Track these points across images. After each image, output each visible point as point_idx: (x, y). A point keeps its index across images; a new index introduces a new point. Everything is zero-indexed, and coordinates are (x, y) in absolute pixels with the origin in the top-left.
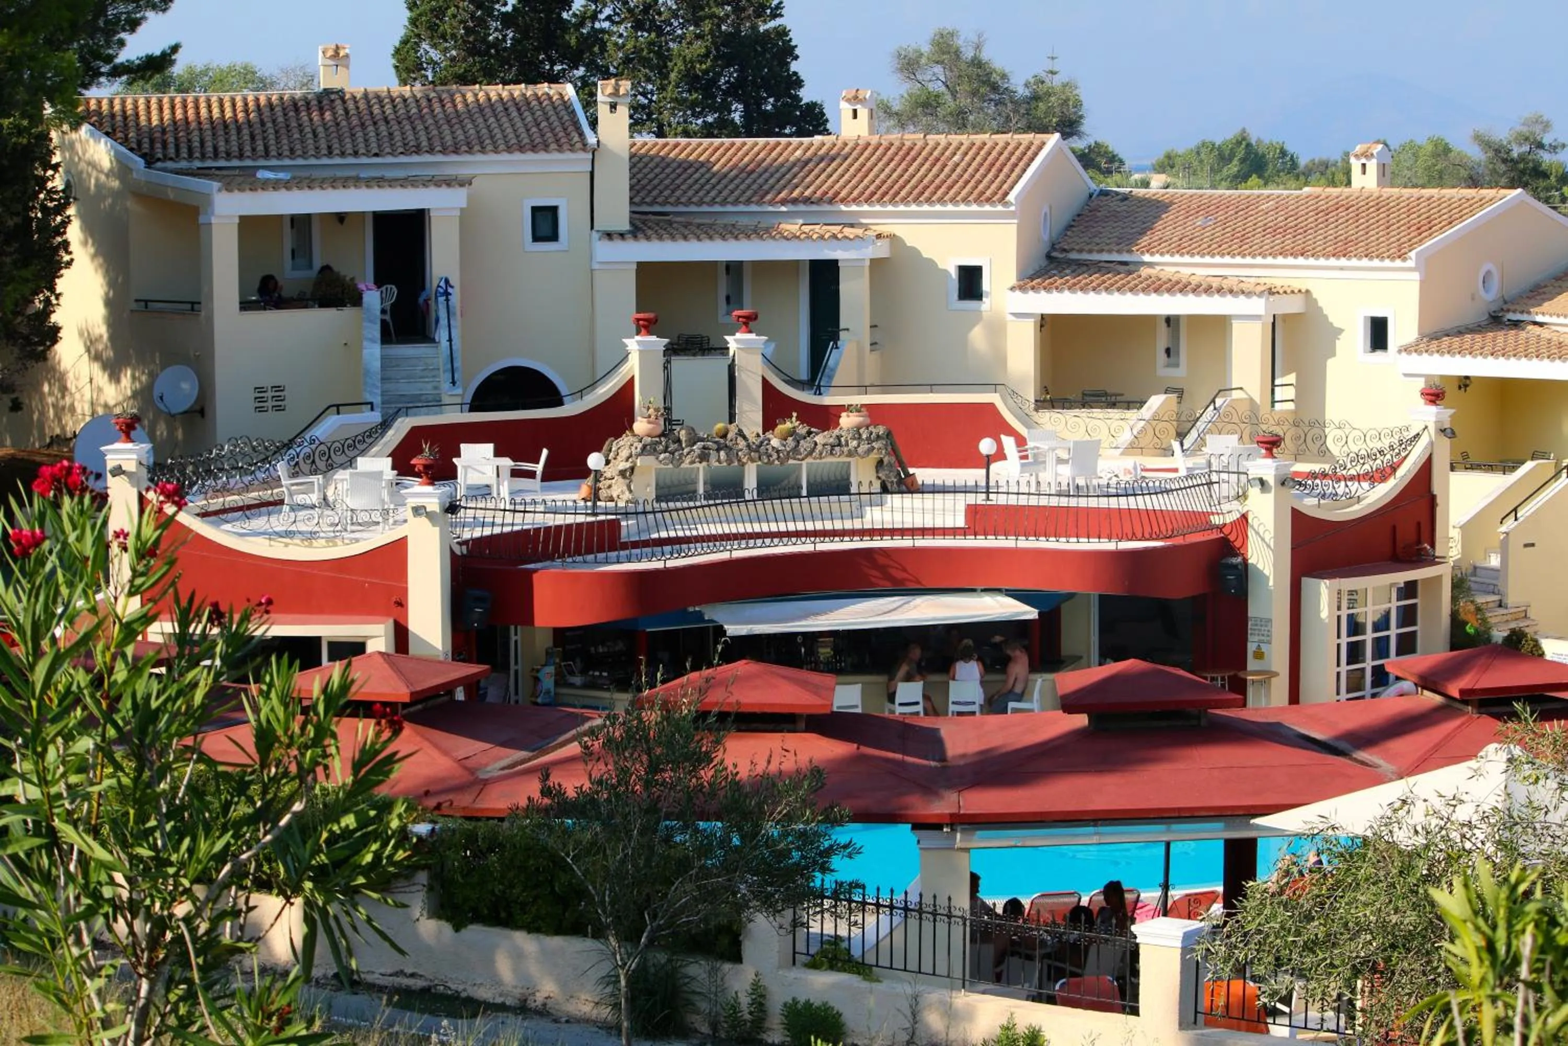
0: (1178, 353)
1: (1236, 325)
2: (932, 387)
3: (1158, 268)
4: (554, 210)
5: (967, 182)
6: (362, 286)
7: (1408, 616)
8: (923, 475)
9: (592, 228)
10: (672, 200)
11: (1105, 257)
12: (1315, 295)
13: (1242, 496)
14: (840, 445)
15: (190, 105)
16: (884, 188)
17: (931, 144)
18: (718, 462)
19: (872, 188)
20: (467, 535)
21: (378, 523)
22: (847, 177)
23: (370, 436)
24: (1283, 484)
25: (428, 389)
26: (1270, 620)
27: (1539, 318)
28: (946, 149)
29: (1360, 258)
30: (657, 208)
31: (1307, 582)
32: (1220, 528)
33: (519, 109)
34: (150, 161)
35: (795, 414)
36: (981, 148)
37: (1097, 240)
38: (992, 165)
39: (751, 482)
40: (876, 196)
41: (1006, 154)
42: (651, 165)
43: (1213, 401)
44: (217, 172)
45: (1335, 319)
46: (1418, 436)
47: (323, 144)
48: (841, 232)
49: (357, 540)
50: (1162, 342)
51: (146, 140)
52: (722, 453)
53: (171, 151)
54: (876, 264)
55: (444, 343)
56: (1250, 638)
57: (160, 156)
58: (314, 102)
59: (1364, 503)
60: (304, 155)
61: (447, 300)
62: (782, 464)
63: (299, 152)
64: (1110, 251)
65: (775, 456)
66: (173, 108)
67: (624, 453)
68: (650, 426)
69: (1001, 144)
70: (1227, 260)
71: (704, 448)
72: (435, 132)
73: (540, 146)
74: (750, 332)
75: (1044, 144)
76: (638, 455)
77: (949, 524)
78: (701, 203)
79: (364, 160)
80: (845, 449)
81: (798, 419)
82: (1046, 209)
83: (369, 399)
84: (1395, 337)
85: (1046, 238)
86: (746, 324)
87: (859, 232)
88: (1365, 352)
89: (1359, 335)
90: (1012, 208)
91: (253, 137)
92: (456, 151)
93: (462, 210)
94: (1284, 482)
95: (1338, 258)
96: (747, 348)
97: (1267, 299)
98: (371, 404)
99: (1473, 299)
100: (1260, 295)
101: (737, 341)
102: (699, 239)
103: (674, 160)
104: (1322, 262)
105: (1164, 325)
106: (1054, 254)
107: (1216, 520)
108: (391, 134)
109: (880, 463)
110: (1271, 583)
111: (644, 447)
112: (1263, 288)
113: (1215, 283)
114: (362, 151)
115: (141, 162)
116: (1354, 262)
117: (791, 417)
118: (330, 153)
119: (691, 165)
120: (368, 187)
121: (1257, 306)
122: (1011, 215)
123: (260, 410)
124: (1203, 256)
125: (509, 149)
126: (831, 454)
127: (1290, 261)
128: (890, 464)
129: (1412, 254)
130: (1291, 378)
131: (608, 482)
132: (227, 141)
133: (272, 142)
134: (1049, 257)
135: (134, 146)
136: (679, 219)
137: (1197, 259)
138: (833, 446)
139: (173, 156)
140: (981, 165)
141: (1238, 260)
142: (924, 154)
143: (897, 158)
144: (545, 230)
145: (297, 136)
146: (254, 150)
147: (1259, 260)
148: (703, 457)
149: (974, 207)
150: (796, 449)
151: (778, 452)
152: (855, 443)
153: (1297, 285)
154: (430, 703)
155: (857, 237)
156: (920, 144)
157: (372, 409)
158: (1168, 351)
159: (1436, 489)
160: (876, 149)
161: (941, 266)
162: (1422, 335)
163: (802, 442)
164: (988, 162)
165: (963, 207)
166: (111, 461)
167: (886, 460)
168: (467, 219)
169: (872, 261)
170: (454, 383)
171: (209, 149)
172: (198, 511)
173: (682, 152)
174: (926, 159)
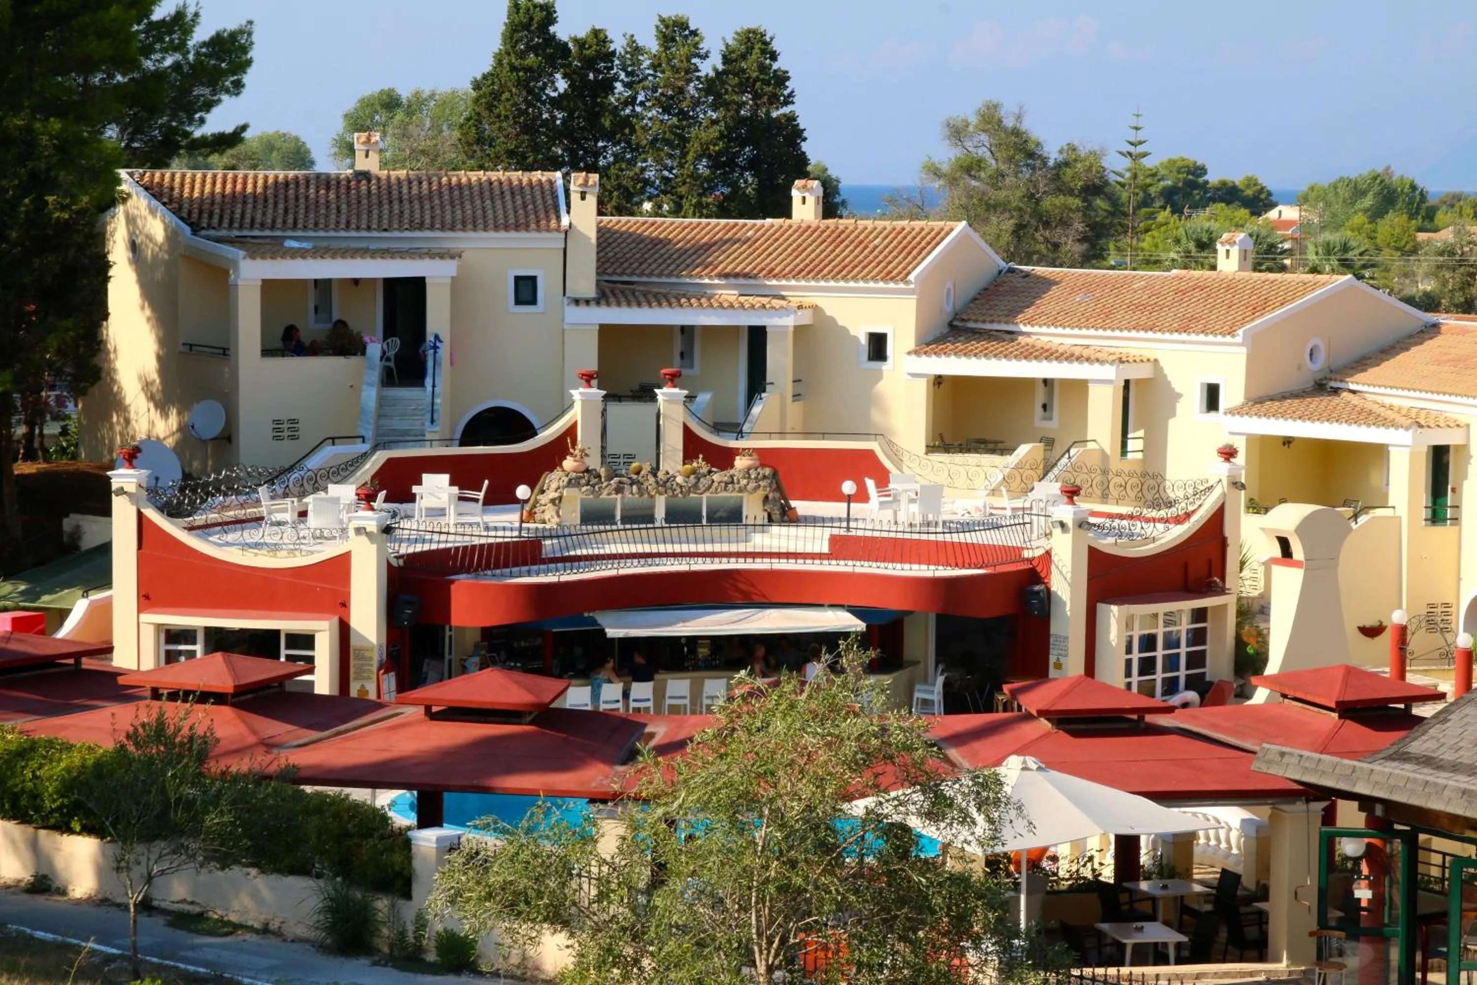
0: (1052, 410)
1: (1092, 389)
2: (824, 435)
3: (1034, 337)
4: (533, 279)
5: (881, 262)
6: (367, 339)
7: (1198, 637)
8: (802, 507)
9: (564, 294)
10: (638, 272)
11: (996, 326)
12: (1162, 364)
13: (1048, 535)
14: (732, 482)
15: (240, 181)
16: (811, 266)
17: (860, 228)
18: (631, 495)
19: (801, 266)
20: (403, 551)
21: (335, 538)
22: (784, 255)
23: (351, 465)
24: (1080, 526)
25: (417, 425)
26: (1067, 638)
27: (1352, 387)
28: (872, 232)
29: (1198, 334)
30: (625, 278)
31: (1101, 607)
32: (1030, 560)
33: (512, 193)
34: (196, 228)
35: (701, 456)
36: (899, 233)
37: (992, 312)
38: (905, 247)
39: (660, 513)
40: (803, 273)
41: (918, 239)
42: (629, 241)
43: (1068, 451)
44: (253, 241)
45: (1177, 385)
46: (1210, 488)
47: (343, 220)
48: (769, 303)
49: (312, 553)
50: (1040, 397)
51: (196, 211)
52: (634, 487)
53: (215, 221)
54: (800, 331)
55: (429, 388)
56: (1051, 651)
57: (205, 225)
58: (344, 183)
59: (1158, 543)
60: (326, 228)
61: (435, 352)
62: (684, 496)
63: (322, 226)
64: (999, 322)
65: (679, 490)
66: (224, 183)
67: (554, 485)
68: (576, 464)
69: (917, 230)
70: (1092, 332)
71: (620, 482)
72: (438, 212)
73: (523, 226)
74: (675, 386)
75: (952, 230)
76: (564, 487)
77: (817, 550)
78: (660, 275)
79: (375, 234)
80: (737, 486)
81: (703, 460)
82: (949, 285)
83: (363, 432)
84: (1224, 402)
85: (949, 309)
86: (672, 380)
87: (783, 303)
88: (1201, 412)
89: (1195, 398)
90: (912, 286)
91: (286, 211)
92: (452, 228)
93: (452, 278)
94: (1082, 524)
95: (1180, 333)
96: (670, 400)
97: (1118, 367)
98: (363, 437)
99: (1299, 368)
100: (1112, 363)
101: (663, 394)
102: (650, 305)
103: (648, 237)
104: (1167, 336)
105: (1042, 385)
106: (955, 323)
107: (1026, 554)
108: (402, 212)
109: (766, 498)
110: (1068, 607)
111: (570, 481)
112: (1114, 357)
113: (1077, 351)
114: (374, 226)
115: (187, 230)
116: (1193, 337)
117: (698, 458)
118: (348, 227)
119: (661, 241)
120: (372, 257)
121: (1109, 372)
122: (912, 292)
123: (277, 438)
124: (1072, 328)
125: (496, 228)
126: (725, 489)
127: (1142, 334)
128: (774, 499)
129: (1240, 332)
130: (1141, 433)
131: (542, 508)
132: (264, 214)
133: (301, 216)
134: (951, 325)
135: (185, 215)
136: (641, 288)
137: (1068, 331)
138: (727, 484)
139: (216, 225)
140: (896, 247)
141: (1100, 332)
142: (852, 237)
143: (829, 240)
144: (526, 295)
145: (323, 211)
146: (285, 222)
147: (1117, 333)
148: (619, 490)
149: (881, 285)
150: (696, 486)
151: (681, 487)
152: (745, 482)
153: (1147, 354)
154: (261, 693)
155: (782, 307)
156: (851, 228)
157: (364, 442)
158: (1045, 407)
159: (1228, 532)
160: (815, 231)
161: (853, 333)
162: (1248, 399)
163: (702, 480)
164: (902, 245)
165: (872, 284)
166: (115, 484)
167: (771, 496)
168: (457, 285)
169: (796, 327)
170: (432, 422)
171: (248, 220)
172: (186, 525)
173: (656, 229)
174: (853, 241)
